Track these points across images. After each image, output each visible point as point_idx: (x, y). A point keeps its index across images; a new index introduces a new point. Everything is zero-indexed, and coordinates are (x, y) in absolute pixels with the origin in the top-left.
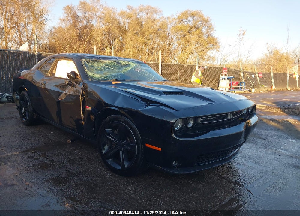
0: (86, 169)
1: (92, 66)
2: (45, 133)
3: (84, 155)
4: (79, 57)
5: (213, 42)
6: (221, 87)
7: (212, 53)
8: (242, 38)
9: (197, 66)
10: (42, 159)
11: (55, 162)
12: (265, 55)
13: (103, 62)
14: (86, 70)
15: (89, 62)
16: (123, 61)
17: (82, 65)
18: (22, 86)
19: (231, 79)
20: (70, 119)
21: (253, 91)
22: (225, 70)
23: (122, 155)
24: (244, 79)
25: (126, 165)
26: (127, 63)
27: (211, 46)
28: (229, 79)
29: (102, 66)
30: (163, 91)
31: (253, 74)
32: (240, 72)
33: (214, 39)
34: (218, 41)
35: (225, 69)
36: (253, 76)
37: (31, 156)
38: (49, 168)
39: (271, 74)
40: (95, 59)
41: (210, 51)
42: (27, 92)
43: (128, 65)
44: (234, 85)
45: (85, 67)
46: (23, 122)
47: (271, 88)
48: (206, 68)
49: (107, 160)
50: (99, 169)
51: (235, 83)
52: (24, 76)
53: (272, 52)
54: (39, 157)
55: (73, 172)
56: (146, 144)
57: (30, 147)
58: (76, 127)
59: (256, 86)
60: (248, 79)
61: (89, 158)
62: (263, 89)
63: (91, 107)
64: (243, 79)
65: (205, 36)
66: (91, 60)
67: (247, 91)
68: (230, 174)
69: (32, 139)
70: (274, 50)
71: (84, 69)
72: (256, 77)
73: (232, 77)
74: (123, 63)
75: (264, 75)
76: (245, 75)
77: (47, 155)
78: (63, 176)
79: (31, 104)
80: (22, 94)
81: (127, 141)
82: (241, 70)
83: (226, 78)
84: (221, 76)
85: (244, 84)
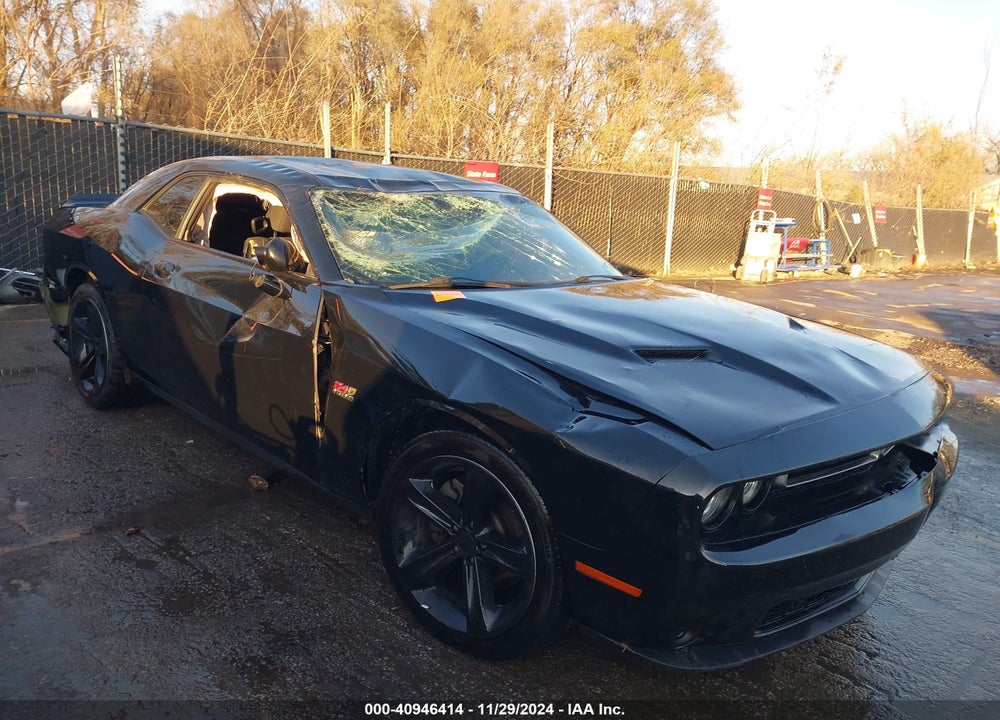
0: (333, 619)
1: (350, 219)
2: (165, 444)
3: (318, 550)
4: (299, 180)
5: (715, 87)
6: (750, 257)
7: (714, 127)
8: (831, 83)
9: (672, 182)
10: (167, 567)
11: (216, 580)
12: (895, 140)
13: (386, 199)
14: (332, 239)
15: (337, 203)
16: (458, 194)
17: (315, 215)
18: (78, 266)
19: (786, 229)
20: (270, 413)
21: (856, 270)
22: (765, 197)
23: (471, 579)
24: (826, 227)
25: (489, 620)
26: (473, 204)
27: (710, 101)
28: (779, 229)
29: (385, 218)
30: (633, 347)
31: (856, 209)
32: (813, 202)
33: (721, 78)
34: (736, 86)
35: (766, 192)
36: (857, 218)
37: (124, 550)
38: (197, 612)
39: (915, 215)
40: (361, 191)
41: (706, 119)
42: (97, 285)
43: (476, 214)
44: (794, 249)
45: (326, 226)
46: (86, 394)
47: (914, 260)
48: (704, 188)
49: (413, 592)
50: (382, 616)
51: (798, 242)
52: (83, 226)
53: (916, 131)
54: (155, 558)
55: (287, 634)
56: (577, 562)
57: (118, 506)
58: (292, 444)
59: (864, 253)
60: (839, 226)
61: (336, 561)
62: (888, 264)
63: (355, 390)
64: (823, 228)
65: (693, 64)
66: (347, 195)
67: (834, 269)
68: (858, 649)
69: (120, 470)
70: (923, 125)
71: (323, 235)
72: (865, 222)
73: (788, 221)
74: (457, 203)
75: (893, 214)
76: (831, 216)
77: (183, 549)
78: (255, 654)
79: (116, 336)
80: (81, 293)
81: (494, 532)
82: (819, 196)
83: (771, 228)
84: (752, 217)
85: (823, 246)
